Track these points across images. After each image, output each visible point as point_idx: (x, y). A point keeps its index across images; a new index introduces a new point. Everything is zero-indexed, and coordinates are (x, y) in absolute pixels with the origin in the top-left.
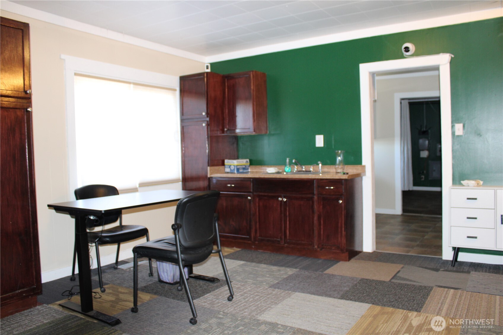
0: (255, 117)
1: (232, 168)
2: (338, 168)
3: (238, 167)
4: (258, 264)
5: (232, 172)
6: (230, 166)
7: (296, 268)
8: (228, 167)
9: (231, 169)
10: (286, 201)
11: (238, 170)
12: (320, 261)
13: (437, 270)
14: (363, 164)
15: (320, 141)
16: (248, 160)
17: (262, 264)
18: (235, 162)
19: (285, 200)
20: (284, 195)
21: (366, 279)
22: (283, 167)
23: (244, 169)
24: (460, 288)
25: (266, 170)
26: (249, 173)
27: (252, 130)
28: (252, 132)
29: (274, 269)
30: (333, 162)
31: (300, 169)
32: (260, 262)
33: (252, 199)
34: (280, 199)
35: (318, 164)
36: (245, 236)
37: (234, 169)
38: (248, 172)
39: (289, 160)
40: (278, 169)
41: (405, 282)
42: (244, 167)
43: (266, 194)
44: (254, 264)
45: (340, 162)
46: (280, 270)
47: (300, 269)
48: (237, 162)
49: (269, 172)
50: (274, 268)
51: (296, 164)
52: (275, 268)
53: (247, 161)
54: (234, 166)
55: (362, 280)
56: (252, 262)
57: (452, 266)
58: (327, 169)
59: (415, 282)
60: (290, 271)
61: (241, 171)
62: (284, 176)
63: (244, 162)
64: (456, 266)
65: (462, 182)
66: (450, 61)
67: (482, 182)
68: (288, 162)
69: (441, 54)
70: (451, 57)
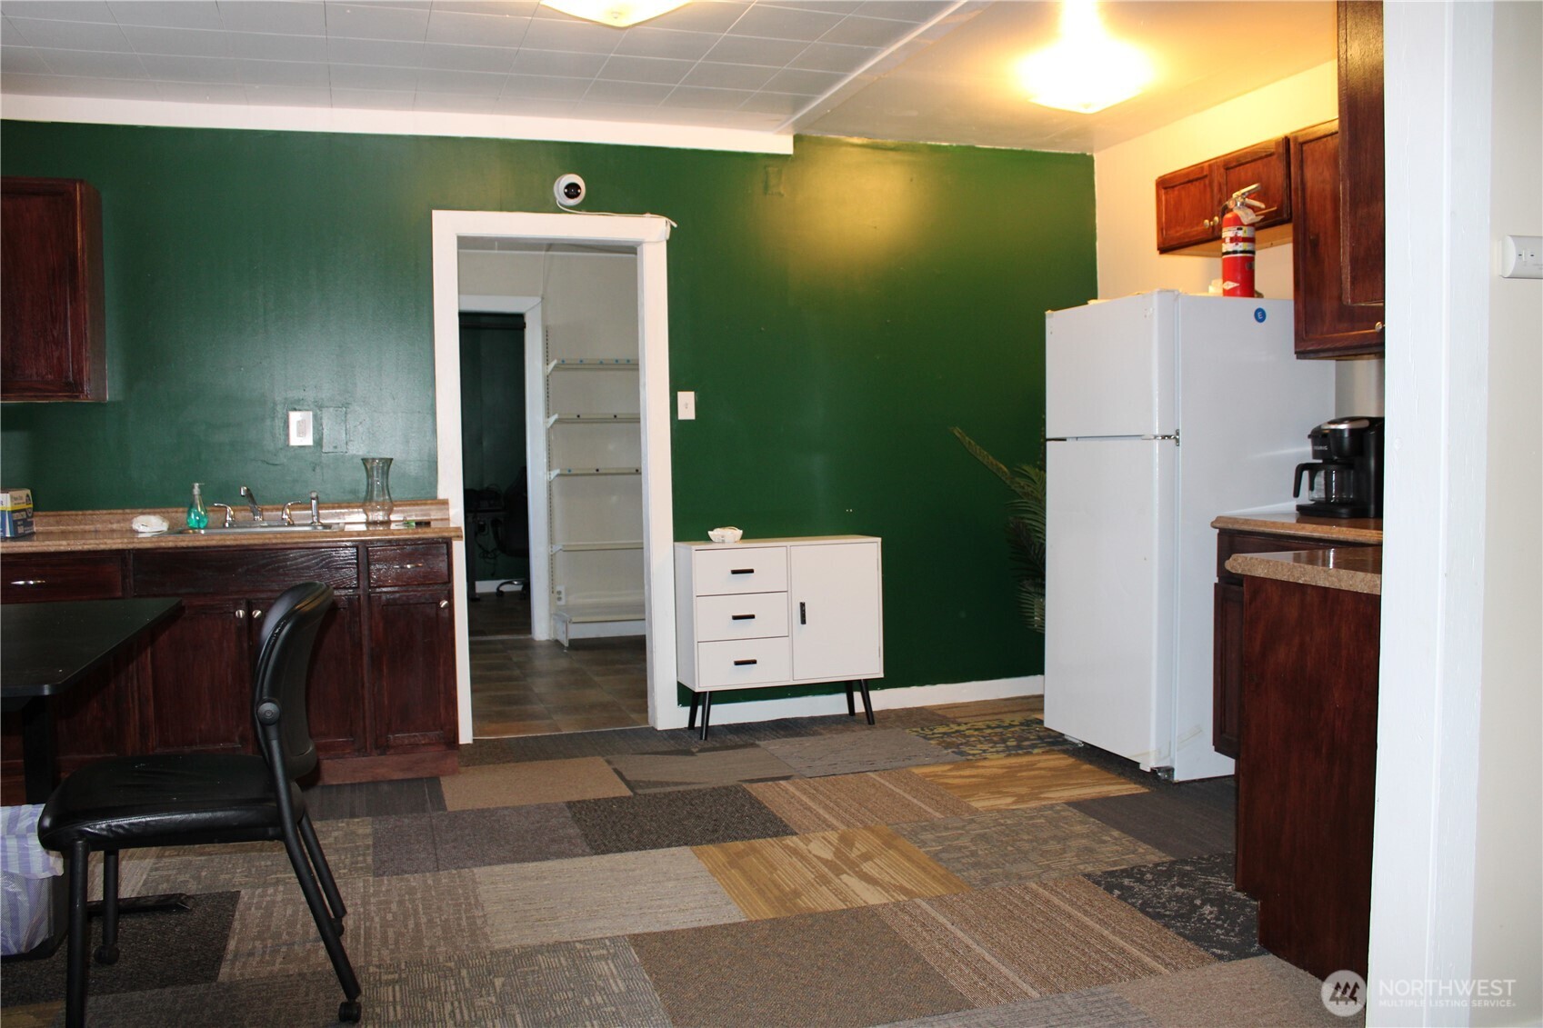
2: (374, 509)
13: (688, 753)
15: (301, 429)
16: (28, 493)
19: (257, 613)
21: (579, 802)
22: (180, 514)
23: (25, 523)
24: (791, 776)
25: (130, 522)
26: (35, 537)
31: (244, 516)
34: (239, 613)
38: (33, 533)
39: (200, 487)
40: (167, 518)
41: (669, 789)
42: (24, 515)
45: (381, 491)
53: (28, 497)
55: (571, 805)
57: (701, 738)
59: (686, 783)
63: (18, 499)
64: (709, 739)
65: (710, 533)
66: (668, 237)
67: (739, 532)
68: (197, 497)
69: (648, 215)
70: (672, 226)
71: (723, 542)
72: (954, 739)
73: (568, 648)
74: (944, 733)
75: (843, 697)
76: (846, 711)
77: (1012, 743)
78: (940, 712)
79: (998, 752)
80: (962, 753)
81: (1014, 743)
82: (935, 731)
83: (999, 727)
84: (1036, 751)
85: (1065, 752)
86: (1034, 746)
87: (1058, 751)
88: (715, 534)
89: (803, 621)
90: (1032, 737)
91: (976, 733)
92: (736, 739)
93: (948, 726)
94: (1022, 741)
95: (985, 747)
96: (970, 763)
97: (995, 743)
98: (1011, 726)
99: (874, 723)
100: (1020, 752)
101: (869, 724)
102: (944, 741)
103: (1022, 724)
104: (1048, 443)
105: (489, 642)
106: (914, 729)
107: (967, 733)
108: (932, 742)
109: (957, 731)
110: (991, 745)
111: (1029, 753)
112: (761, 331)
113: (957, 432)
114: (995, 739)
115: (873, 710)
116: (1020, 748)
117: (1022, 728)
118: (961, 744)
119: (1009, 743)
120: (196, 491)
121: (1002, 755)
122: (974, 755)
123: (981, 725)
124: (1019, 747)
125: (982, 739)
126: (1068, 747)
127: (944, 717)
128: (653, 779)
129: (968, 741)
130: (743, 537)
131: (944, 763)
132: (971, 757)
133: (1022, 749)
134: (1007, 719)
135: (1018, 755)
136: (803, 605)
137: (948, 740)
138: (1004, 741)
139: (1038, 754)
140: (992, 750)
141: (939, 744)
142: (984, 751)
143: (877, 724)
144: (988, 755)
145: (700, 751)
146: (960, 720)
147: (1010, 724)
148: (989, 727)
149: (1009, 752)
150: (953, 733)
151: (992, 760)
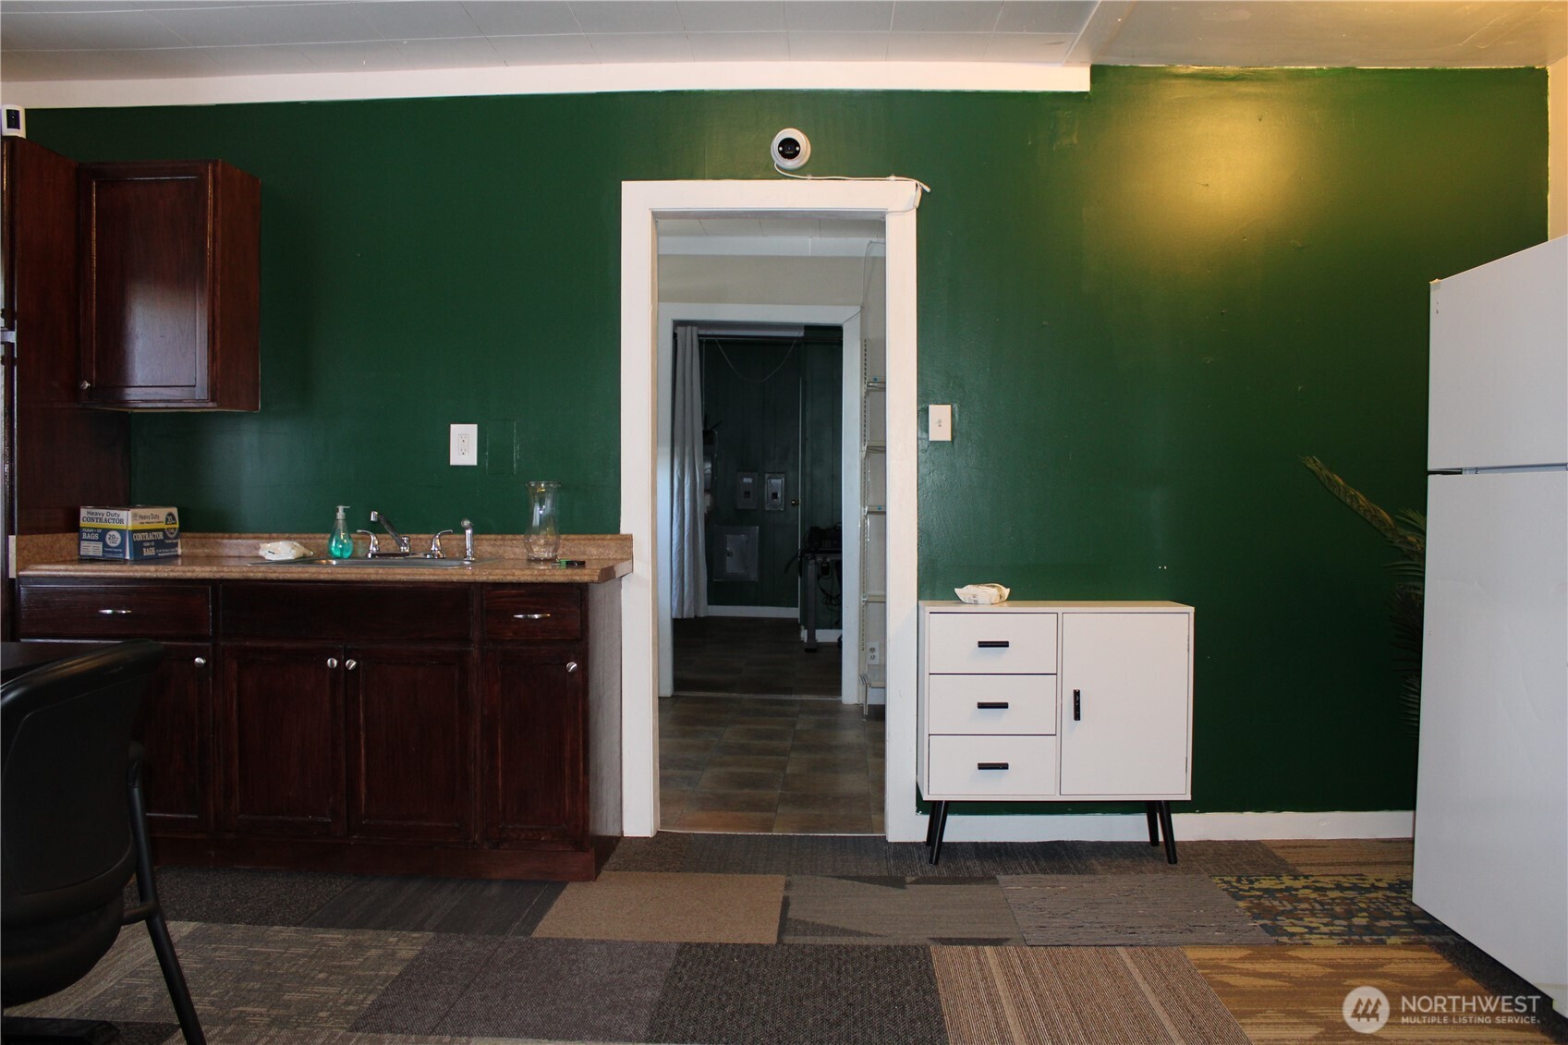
0: (218, 346)
1: (114, 540)
2: (535, 543)
3: (139, 537)
4: (258, 930)
5: (109, 557)
6: (102, 535)
7: (418, 928)
8: (96, 537)
9: (105, 545)
10: (357, 666)
11: (137, 547)
12: (494, 890)
13: (898, 883)
14: (625, 529)
15: (464, 445)
16: (174, 511)
17: (274, 924)
18: (127, 518)
19: (352, 664)
20: (349, 647)
21: (698, 945)
22: (321, 539)
23: (159, 544)
24: (1007, 940)
25: (258, 548)
26: (180, 561)
27: (201, 392)
28: (204, 401)
29: (335, 943)
30: (517, 524)
31: (390, 545)
32: (263, 918)
33: (211, 665)
34: (333, 662)
35: (463, 531)
36: (181, 813)
37: (122, 545)
38: (177, 556)
39: (345, 510)
40: (305, 546)
41: (829, 940)
42: (160, 536)
43: (273, 644)
44: (239, 929)
45: (544, 520)
46: (358, 947)
47: (436, 929)
48: (135, 516)
49: (269, 557)
50: (333, 939)
51: (376, 528)
52: (335, 938)
53: (170, 514)
54: (121, 532)
55: (685, 948)
56: (230, 919)
57: (931, 861)
58: (489, 545)
59: (859, 934)
60: (406, 947)
61: (148, 552)
62: (330, 570)
63: (158, 517)
64: (941, 862)
65: (956, 590)
66: (917, 205)
67: (1006, 592)
68: (341, 522)
69: (893, 178)
70: (923, 191)
71: (976, 603)
72: (1276, 903)
73: (867, 717)
74: (1266, 891)
75: (1142, 819)
76: (1147, 838)
77: (1360, 921)
78: (1279, 853)
79: (1331, 934)
80: (1274, 930)
81: (1364, 921)
82: (1256, 885)
83: (1354, 887)
84: (1393, 940)
85: (1439, 947)
86: (1393, 931)
87: (1430, 944)
88: (965, 592)
89: (1077, 717)
90: (1397, 913)
91: (1314, 895)
92: (976, 867)
93: (1278, 877)
94: (1378, 919)
95: (1314, 922)
96: (1279, 951)
97: (1335, 917)
98: (1375, 888)
99: (1176, 862)
100: (1366, 938)
101: (1170, 862)
102: (1259, 904)
103: (1391, 887)
104: (1431, 478)
105: (791, 703)
106: (1226, 879)
107: (1301, 893)
108: (1241, 904)
109: (1288, 889)
110: (1325, 920)
111: (1382, 943)
112: (1043, 326)
113: (1314, 463)
114: (1338, 909)
115: (1175, 840)
116: (1372, 934)
117: (1388, 893)
118: (1282, 913)
119: (1356, 921)
120: (340, 515)
121: (1335, 941)
122: (1293, 934)
123: (1326, 882)
124: (1368, 929)
125: (1317, 906)
126: (1448, 939)
127: (1282, 861)
128: (825, 921)
129: (1296, 909)
130: (1011, 598)
131: (1239, 946)
132: (1285, 939)
133: (1373, 933)
134: (1371, 876)
135: (1361, 943)
136: (1077, 694)
137: (1267, 903)
138: (1349, 915)
139: (1394, 947)
140: (1324, 929)
141: (1249, 909)
142: (1311, 930)
143: (1180, 864)
144: (1314, 939)
145: (916, 882)
146: (1301, 869)
147: (1373, 885)
148: (1339, 887)
149: (1351, 937)
150: (1281, 891)
151: (1317, 947)
